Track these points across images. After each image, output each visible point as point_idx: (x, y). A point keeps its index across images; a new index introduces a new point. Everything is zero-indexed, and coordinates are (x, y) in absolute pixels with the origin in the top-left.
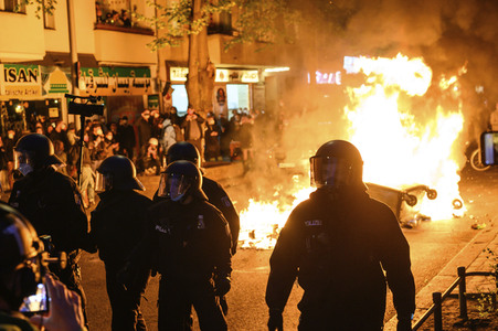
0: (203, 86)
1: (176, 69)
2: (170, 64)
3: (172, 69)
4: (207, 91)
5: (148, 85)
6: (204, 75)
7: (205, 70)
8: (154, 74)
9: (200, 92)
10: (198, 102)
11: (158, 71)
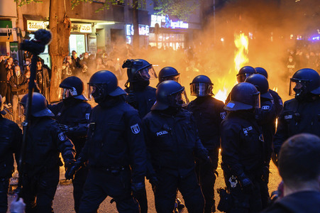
0: (61, 35)
1: (32, 21)
2: (26, 17)
3: (28, 21)
4: (64, 39)
5: (10, 34)
6: (62, 27)
7: (62, 22)
8: (14, 26)
9: (58, 40)
10: (57, 48)
11: (17, 23)
